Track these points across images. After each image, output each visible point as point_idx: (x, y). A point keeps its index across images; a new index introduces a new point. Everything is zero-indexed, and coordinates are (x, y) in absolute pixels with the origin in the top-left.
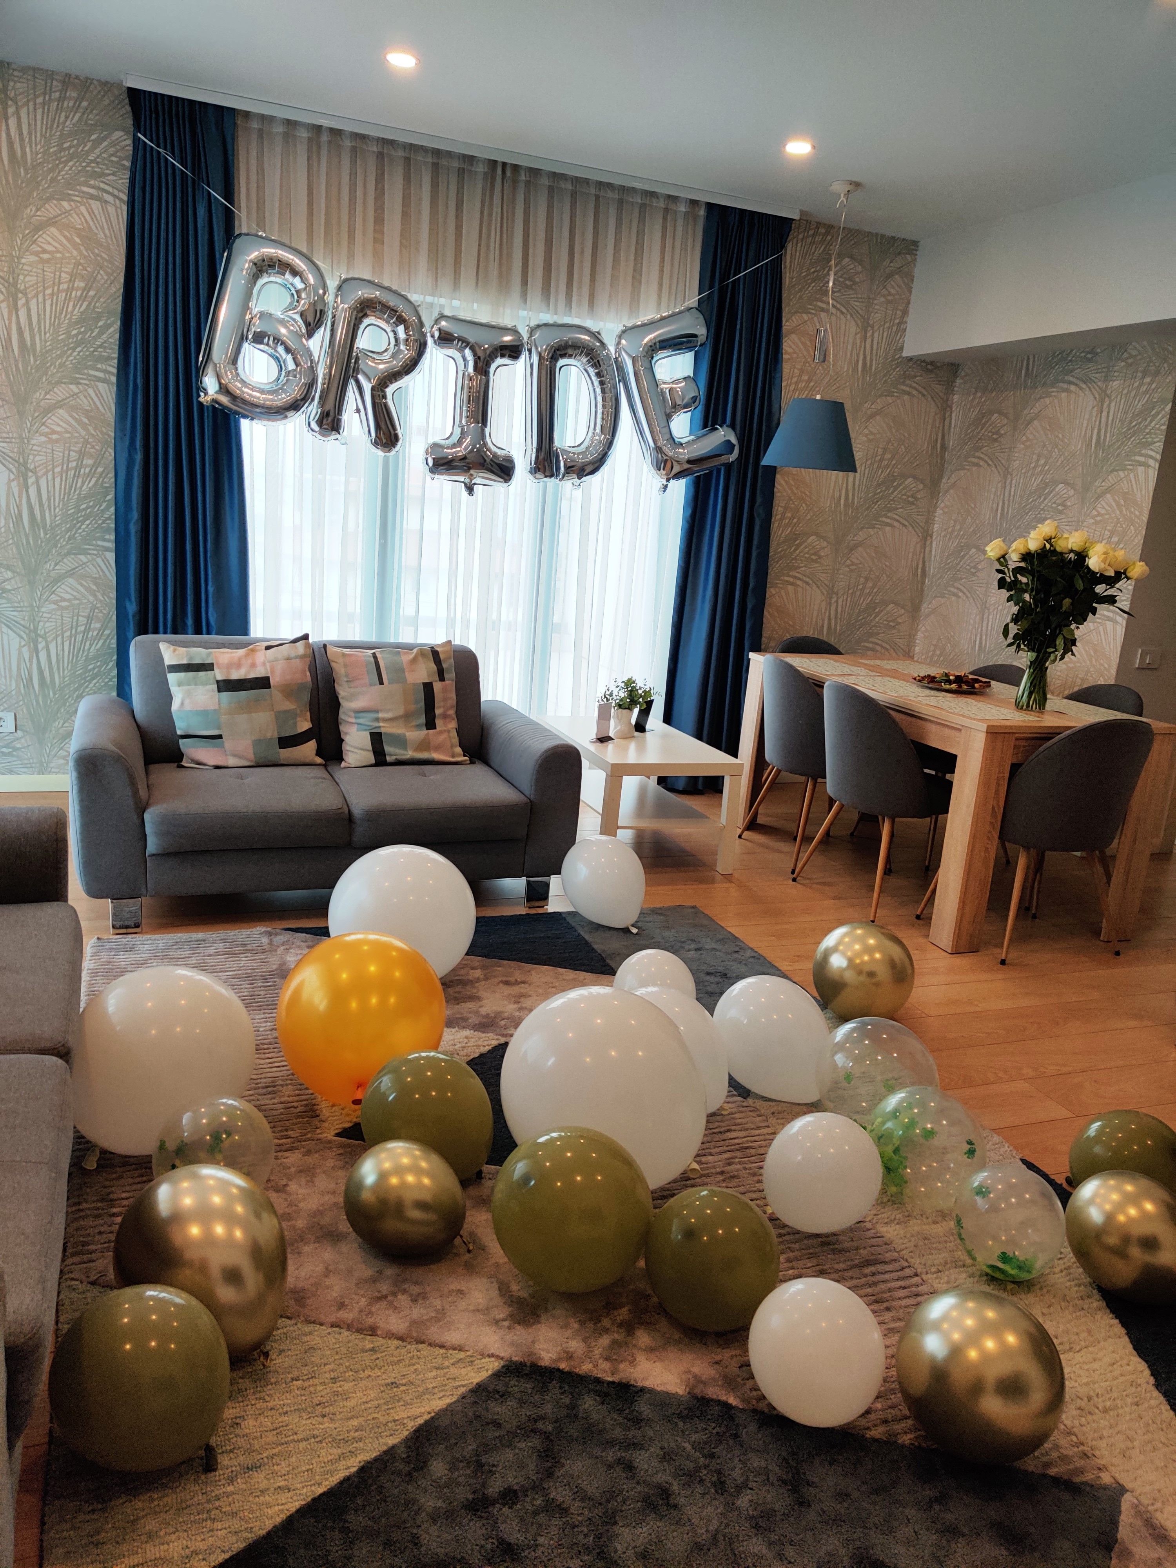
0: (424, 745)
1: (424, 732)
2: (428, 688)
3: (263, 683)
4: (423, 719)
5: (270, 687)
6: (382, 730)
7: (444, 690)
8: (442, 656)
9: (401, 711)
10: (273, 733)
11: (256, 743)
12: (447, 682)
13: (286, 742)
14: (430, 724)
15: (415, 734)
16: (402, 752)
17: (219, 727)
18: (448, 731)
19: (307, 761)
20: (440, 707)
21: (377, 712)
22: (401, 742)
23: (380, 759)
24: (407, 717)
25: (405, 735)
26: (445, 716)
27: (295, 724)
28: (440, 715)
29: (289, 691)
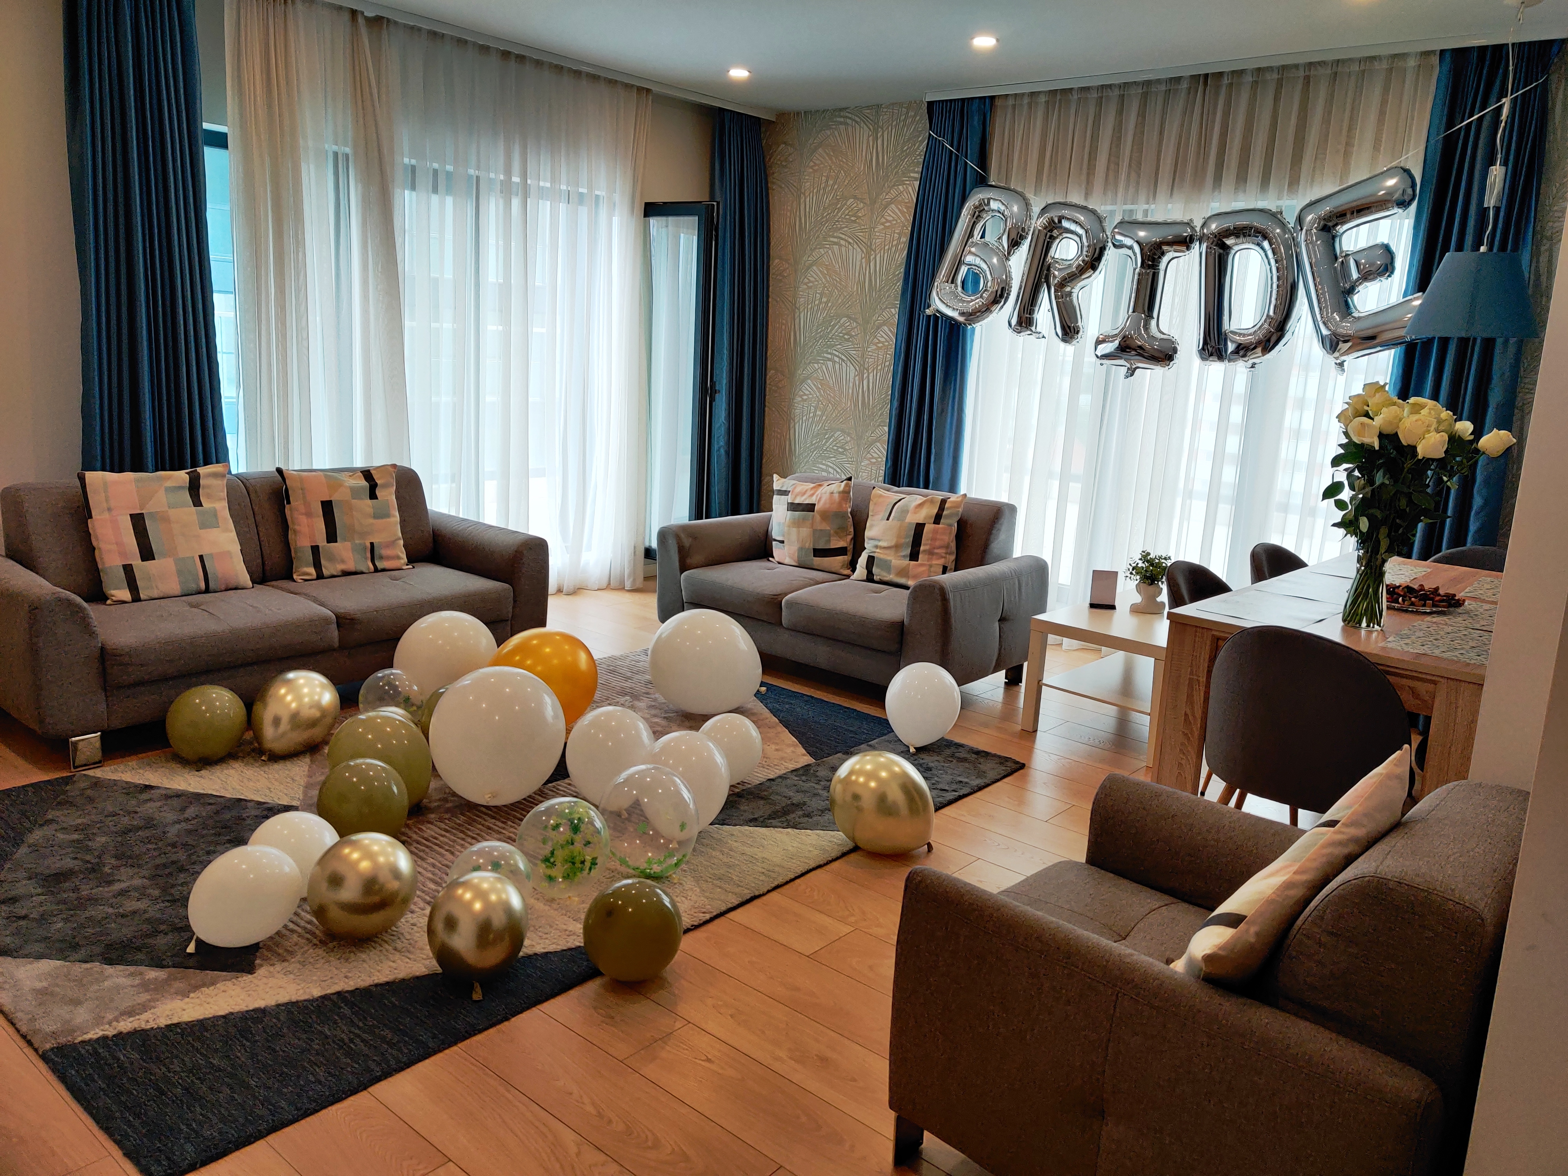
0: (903, 572)
1: (907, 562)
2: (919, 528)
3: (810, 508)
4: (908, 551)
5: (814, 511)
6: (875, 555)
7: (935, 532)
8: (947, 506)
9: (893, 544)
10: (809, 545)
11: (801, 549)
12: (940, 526)
13: (819, 553)
14: (914, 556)
15: (898, 561)
16: (885, 574)
17: (783, 536)
18: (931, 566)
19: (833, 570)
20: (925, 545)
21: (879, 540)
22: (887, 566)
23: (870, 578)
24: (897, 547)
25: (891, 561)
26: (931, 553)
27: (829, 541)
28: (924, 551)
29: (826, 515)
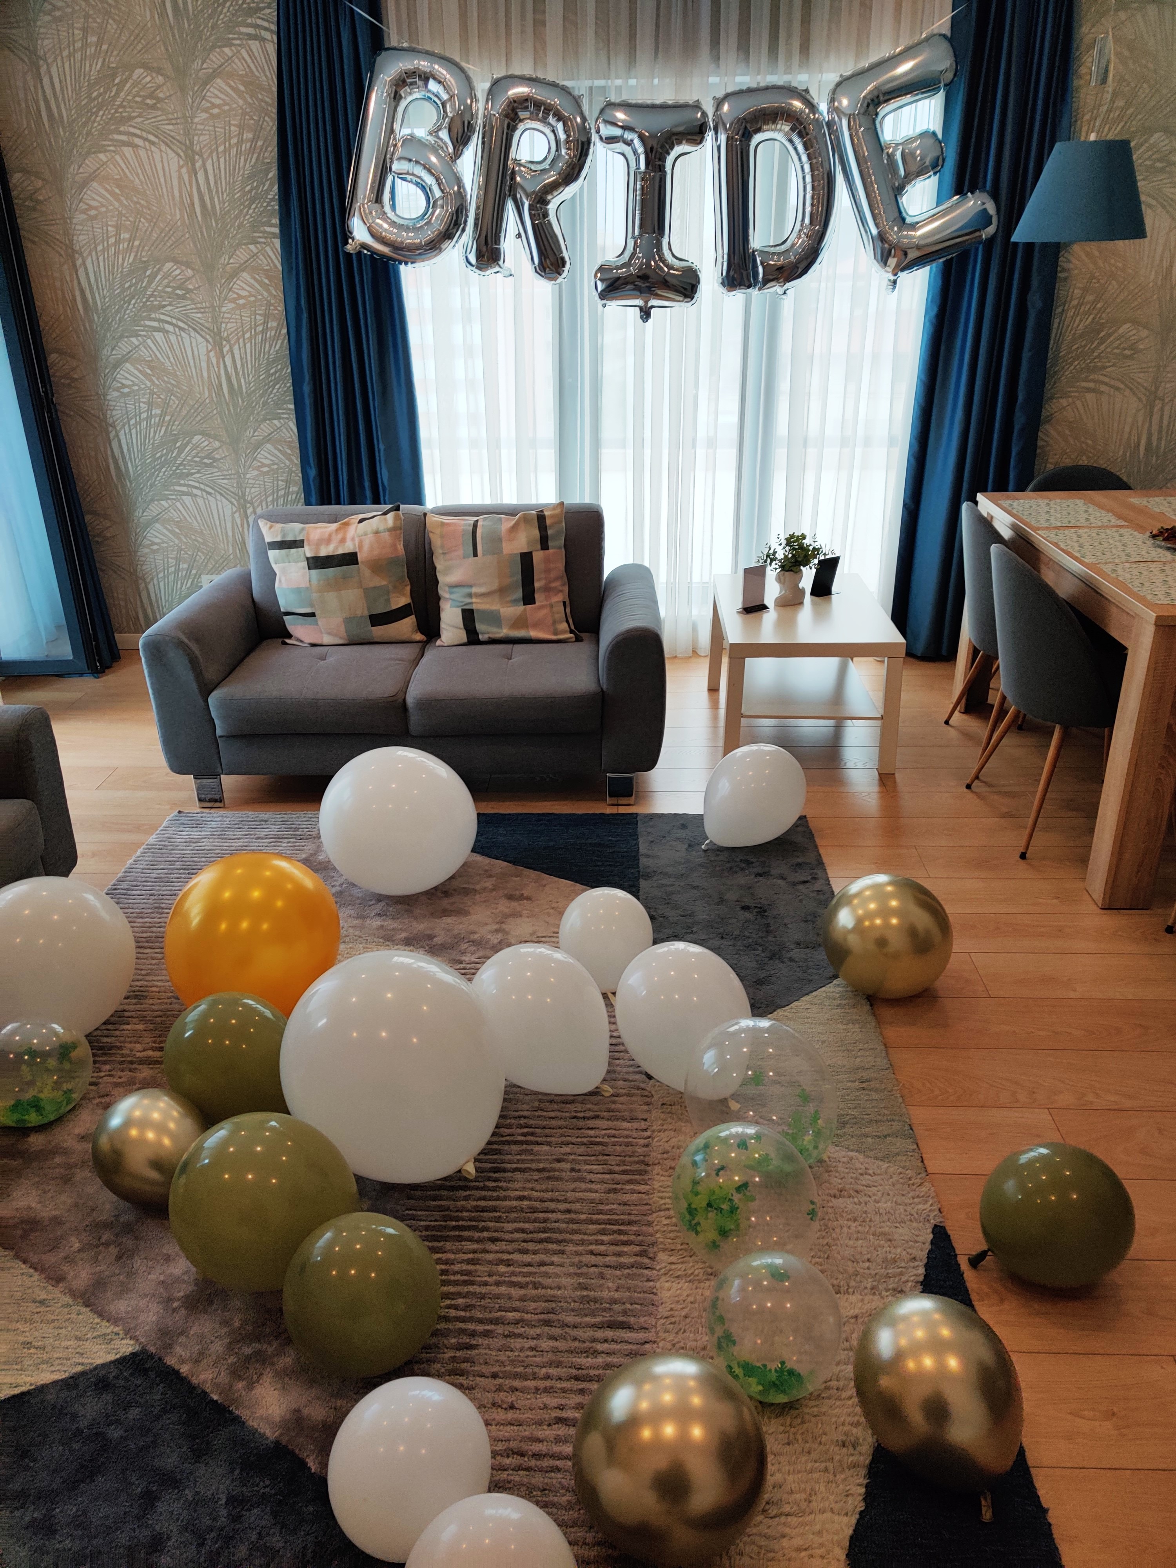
0: (520, 622)
1: (520, 608)
2: (526, 559)
3: (350, 559)
4: (519, 594)
5: (357, 564)
6: (474, 607)
7: (547, 560)
8: (548, 522)
9: (495, 586)
10: (363, 611)
11: (348, 621)
12: (551, 551)
13: (377, 620)
14: (529, 598)
15: (511, 610)
16: (495, 630)
17: (312, 606)
18: (551, 606)
19: (403, 638)
20: (540, 580)
21: (471, 586)
22: (494, 618)
23: (473, 638)
24: (502, 591)
25: (499, 612)
26: (547, 589)
27: (388, 601)
28: (540, 588)
29: (377, 566)
